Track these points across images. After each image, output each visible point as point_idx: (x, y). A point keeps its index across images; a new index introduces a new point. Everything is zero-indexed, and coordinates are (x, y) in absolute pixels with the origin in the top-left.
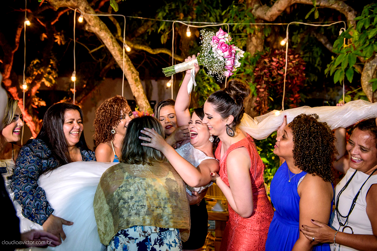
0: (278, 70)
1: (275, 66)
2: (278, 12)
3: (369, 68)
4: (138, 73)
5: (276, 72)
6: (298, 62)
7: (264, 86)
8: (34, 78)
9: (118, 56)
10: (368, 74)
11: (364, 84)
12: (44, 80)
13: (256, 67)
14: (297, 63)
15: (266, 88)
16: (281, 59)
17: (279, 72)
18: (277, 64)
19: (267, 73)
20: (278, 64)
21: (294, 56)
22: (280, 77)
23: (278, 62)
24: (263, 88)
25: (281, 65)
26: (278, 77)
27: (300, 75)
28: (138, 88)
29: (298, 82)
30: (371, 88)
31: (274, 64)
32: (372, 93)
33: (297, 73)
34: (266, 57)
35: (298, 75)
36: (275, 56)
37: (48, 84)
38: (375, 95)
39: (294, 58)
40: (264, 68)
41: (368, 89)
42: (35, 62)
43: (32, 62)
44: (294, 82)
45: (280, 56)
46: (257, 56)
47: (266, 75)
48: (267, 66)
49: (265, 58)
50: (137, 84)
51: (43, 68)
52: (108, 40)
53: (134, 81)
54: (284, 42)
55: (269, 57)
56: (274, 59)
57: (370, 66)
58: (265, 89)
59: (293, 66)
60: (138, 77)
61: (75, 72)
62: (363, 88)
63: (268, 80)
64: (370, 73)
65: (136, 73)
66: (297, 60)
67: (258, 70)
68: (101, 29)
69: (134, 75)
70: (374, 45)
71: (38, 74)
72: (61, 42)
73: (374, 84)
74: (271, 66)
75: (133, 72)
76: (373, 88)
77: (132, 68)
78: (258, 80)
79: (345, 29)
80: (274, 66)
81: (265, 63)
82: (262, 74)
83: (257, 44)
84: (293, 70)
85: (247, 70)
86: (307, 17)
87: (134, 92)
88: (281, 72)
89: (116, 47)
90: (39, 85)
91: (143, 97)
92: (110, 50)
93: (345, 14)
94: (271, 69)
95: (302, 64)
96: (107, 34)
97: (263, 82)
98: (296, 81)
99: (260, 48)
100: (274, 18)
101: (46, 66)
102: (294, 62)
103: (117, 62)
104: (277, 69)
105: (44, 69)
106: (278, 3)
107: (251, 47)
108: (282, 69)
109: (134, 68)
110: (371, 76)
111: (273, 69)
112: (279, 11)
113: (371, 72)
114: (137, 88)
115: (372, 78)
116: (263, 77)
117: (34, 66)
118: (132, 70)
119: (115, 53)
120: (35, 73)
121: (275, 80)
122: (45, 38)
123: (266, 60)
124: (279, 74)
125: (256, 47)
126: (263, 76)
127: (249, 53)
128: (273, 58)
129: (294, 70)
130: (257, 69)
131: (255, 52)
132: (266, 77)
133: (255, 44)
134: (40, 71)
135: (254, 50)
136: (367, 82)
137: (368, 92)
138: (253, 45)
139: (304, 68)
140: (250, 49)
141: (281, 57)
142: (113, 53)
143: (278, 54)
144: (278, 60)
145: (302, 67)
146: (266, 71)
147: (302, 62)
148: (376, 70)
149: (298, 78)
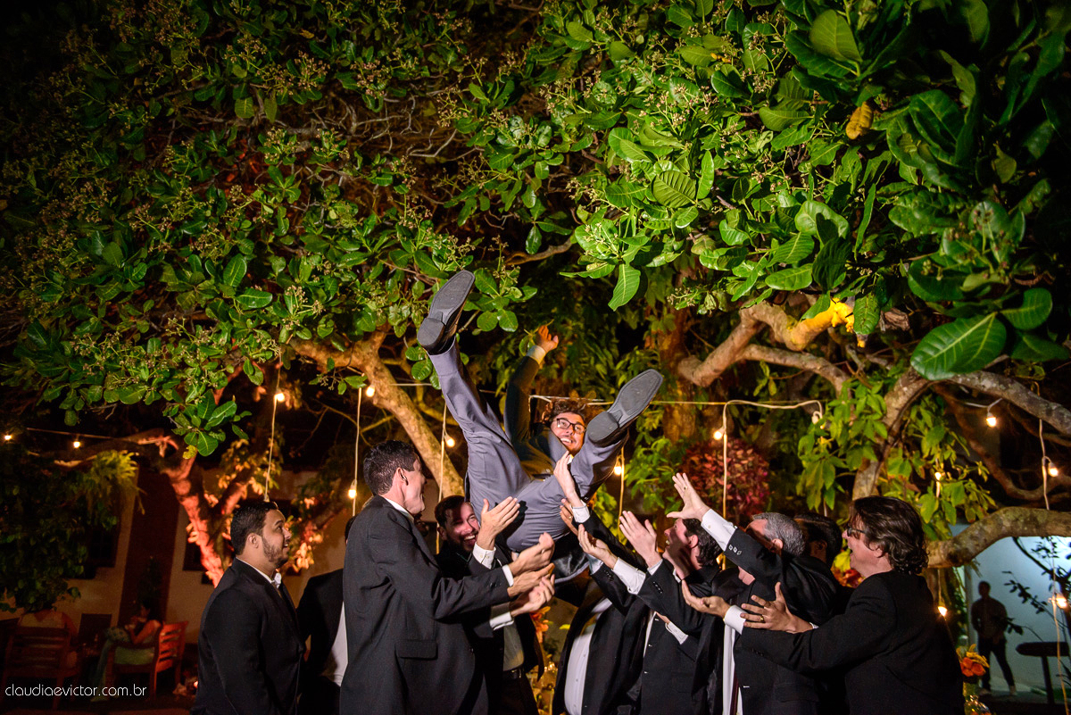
2: (713, 373)
3: (863, 482)
6: (753, 462)
8: (234, 476)
12: (252, 481)
14: (750, 465)
18: (713, 466)
19: (698, 482)
20: (715, 467)
21: (745, 451)
26: (717, 491)
27: (759, 488)
29: (756, 499)
31: (708, 466)
33: (754, 482)
34: (694, 453)
35: (755, 486)
37: (258, 488)
39: (745, 456)
42: (239, 445)
43: (233, 444)
44: (748, 500)
46: (682, 446)
48: (696, 469)
49: (692, 456)
51: (255, 456)
52: (411, 422)
54: (719, 435)
55: (698, 455)
56: (710, 458)
57: (863, 478)
59: (742, 471)
61: (356, 481)
64: (866, 490)
66: (750, 459)
68: (400, 404)
69: (456, 484)
71: (245, 469)
72: (292, 403)
75: (453, 480)
77: (451, 472)
79: (820, 414)
80: (708, 469)
81: (693, 462)
83: (683, 423)
84: (744, 478)
85: (665, 471)
86: (756, 392)
89: (424, 436)
90: (242, 491)
92: (413, 439)
93: (829, 379)
95: (760, 466)
96: (410, 412)
99: (689, 430)
100: (709, 382)
101: (261, 453)
102: (745, 462)
104: (714, 476)
105: (256, 459)
106: (712, 357)
107: (671, 429)
109: (456, 472)
111: (707, 476)
112: (715, 371)
117: (237, 451)
118: (451, 476)
119: (422, 444)
120: (240, 468)
121: (712, 495)
122: (261, 395)
123: (695, 459)
124: (718, 485)
125: (682, 429)
127: (668, 440)
128: (705, 456)
129: (747, 478)
131: (680, 437)
133: (680, 423)
134: (249, 463)
135: (678, 435)
138: (676, 425)
139: (766, 474)
140: (670, 433)
142: (419, 445)
143: (710, 449)
145: (761, 472)
147: (760, 462)
148: (874, 484)
149: (754, 491)
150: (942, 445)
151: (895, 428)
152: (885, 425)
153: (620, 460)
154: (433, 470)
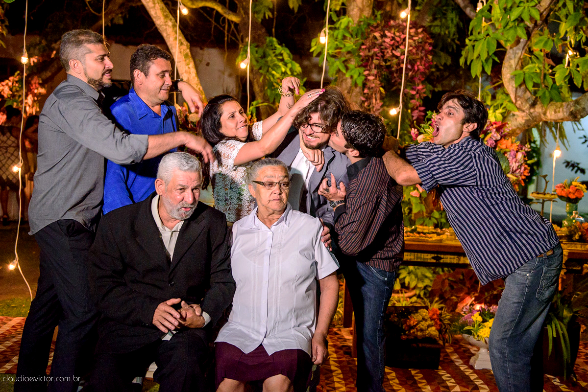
0: (393, 49)
1: (389, 44)
3: (512, 56)
4: (189, 44)
5: (390, 52)
6: (422, 38)
7: (374, 71)
9: (160, 18)
10: (510, 64)
11: (505, 77)
13: (363, 44)
14: (420, 40)
15: (378, 74)
16: (397, 34)
17: (394, 52)
18: (391, 40)
19: (378, 53)
20: (393, 41)
21: (417, 29)
22: (395, 61)
23: (393, 39)
24: (373, 75)
25: (398, 42)
26: (392, 60)
27: (425, 59)
28: (189, 68)
29: (421, 67)
30: (514, 82)
31: (388, 40)
32: (514, 89)
33: (421, 55)
34: (377, 29)
35: (422, 58)
36: (390, 28)
38: (518, 92)
39: (417, 34)
40: (374, 45)
41: (509, 84)
44: (416, 68)
45: (396, 30)
46: (362, 23)
47: (377, 56)
48: (377, 42)
49: (375, 32)
50: (187, 61)
53: (183, 57)
54: (404, 14)
55: (380, 30)
56: (388, 34)
57: (513, 53)
58: (376, 76)
59: (414, 45)
60: (188, 51)
62: (504, 83)
63: (380, 63)
64: (513, 63)
65: (186, 44)
66: (420, 36)
67: (366, 49)
69: (183, 47)
70: (518, 28)
73: (517, 77)
74: (383, 44)
75: (182, 44)
76: (516, 83)
77: (180, 37)
78: (365, 63)
79: (484, 2)
80: (387, 43)
81: (375, 38)
82: (370, 54)
83: (363, 6)
84: (414, 51)
85: (348, 45)
87: (183, 73)
88: (397, 53)
89: (157, 5)
91: (195, 82)
92: (148, 8)
94: (382, 47)
95: (427, 42)
97: (373, 66)
98: (418, 66)
99: (367, 12)
102: (415, 38)
103: (158, 27)
104: (391, 48)
107: (353, 10)
108: (399, 48)
109: (183, 37)
110: (514, 66)
111: (386, 49)
113: (515, 61)
114: (187, 68)
115: (516, 69)
116: (372, 59)
118: (180, 40)
119: (156, 13)
121: (388, 64)
123: (377, 35)
124: (394, 56)
125: (361, 10)
126: (372, 57)
127: (350, 19)
128: (386, 32)
129: (416, 51)
130: (363, 47)
131: (360, 17)
132: (377, 59)
133: (360, 6)
135: (358, 15)
136: (508, 75)
137: (510, 87)
138: (357, 6)
139: (431, 48)
140: (351, 13)
141: (398, 31)
142: (152, 13)
143: (393, 26)
144: (393, 35)
145: (428, 47)
146: (376, 50)
147: (427, 38)
148: (520, 59)
149: (421, 62)
150: (576, 29)
151: (545, 14)
152: (539, 11)
153: (325, 32)
154: (164, 35)
